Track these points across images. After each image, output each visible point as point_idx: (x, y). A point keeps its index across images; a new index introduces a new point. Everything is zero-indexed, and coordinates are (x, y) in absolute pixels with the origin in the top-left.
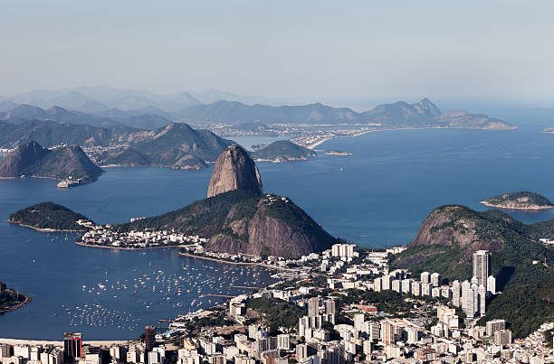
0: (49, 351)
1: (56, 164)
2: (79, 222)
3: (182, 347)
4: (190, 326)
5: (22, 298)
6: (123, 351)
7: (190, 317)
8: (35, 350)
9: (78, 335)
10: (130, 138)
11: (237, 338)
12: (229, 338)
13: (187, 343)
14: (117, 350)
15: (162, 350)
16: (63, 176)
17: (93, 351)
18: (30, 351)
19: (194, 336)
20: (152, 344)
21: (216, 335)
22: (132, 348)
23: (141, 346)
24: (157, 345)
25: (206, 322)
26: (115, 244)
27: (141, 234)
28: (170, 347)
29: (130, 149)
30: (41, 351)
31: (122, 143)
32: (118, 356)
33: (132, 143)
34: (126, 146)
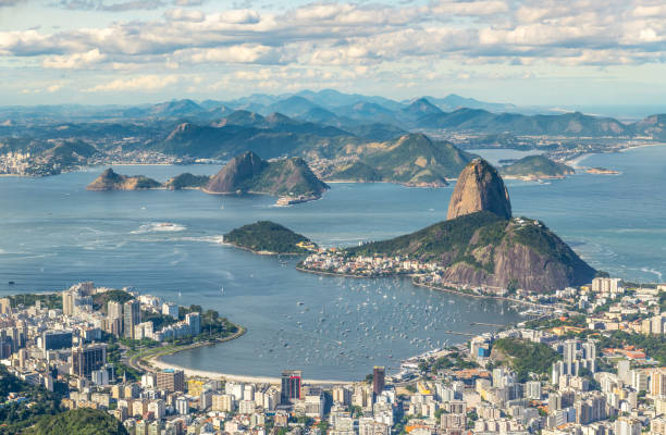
0: (264, 390)
1: (276, 179)
2: (300, 245)
3: (415, 391)
4: (425, 367)
5: (234, 330)
6: (348, 395)
7: (426, 357)
8: (248, 388)
9: (298, 373)
10: (360, 150)
11: (479, 383)
12: (470, 383)
13: (421, 387)
14: (341, 392)
15: (391, 394)
16: (284, 191)
17: (313, 391)
18: (243, 389)
19: (429, 379)
20: (381, 386)
21: (455, 379)
22: (358, 390)
23: (369, 389)
24: (388, 388)
25: (443, 364)
26: (340, 270)
27: (370, 260)
28: (401, 390)
29: (358, 163)
30: (255, 390)
31: (350, 155)
32: (342, 400)
33: (361, 156)
34: (355, 158)
